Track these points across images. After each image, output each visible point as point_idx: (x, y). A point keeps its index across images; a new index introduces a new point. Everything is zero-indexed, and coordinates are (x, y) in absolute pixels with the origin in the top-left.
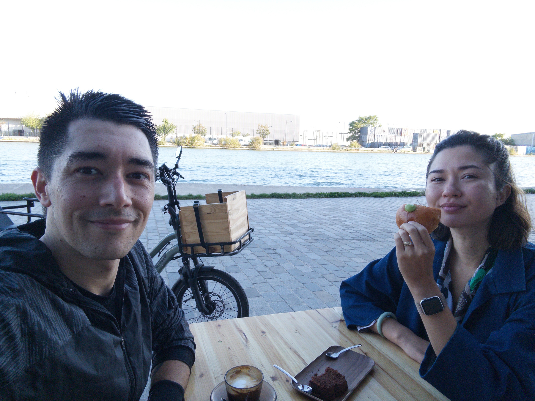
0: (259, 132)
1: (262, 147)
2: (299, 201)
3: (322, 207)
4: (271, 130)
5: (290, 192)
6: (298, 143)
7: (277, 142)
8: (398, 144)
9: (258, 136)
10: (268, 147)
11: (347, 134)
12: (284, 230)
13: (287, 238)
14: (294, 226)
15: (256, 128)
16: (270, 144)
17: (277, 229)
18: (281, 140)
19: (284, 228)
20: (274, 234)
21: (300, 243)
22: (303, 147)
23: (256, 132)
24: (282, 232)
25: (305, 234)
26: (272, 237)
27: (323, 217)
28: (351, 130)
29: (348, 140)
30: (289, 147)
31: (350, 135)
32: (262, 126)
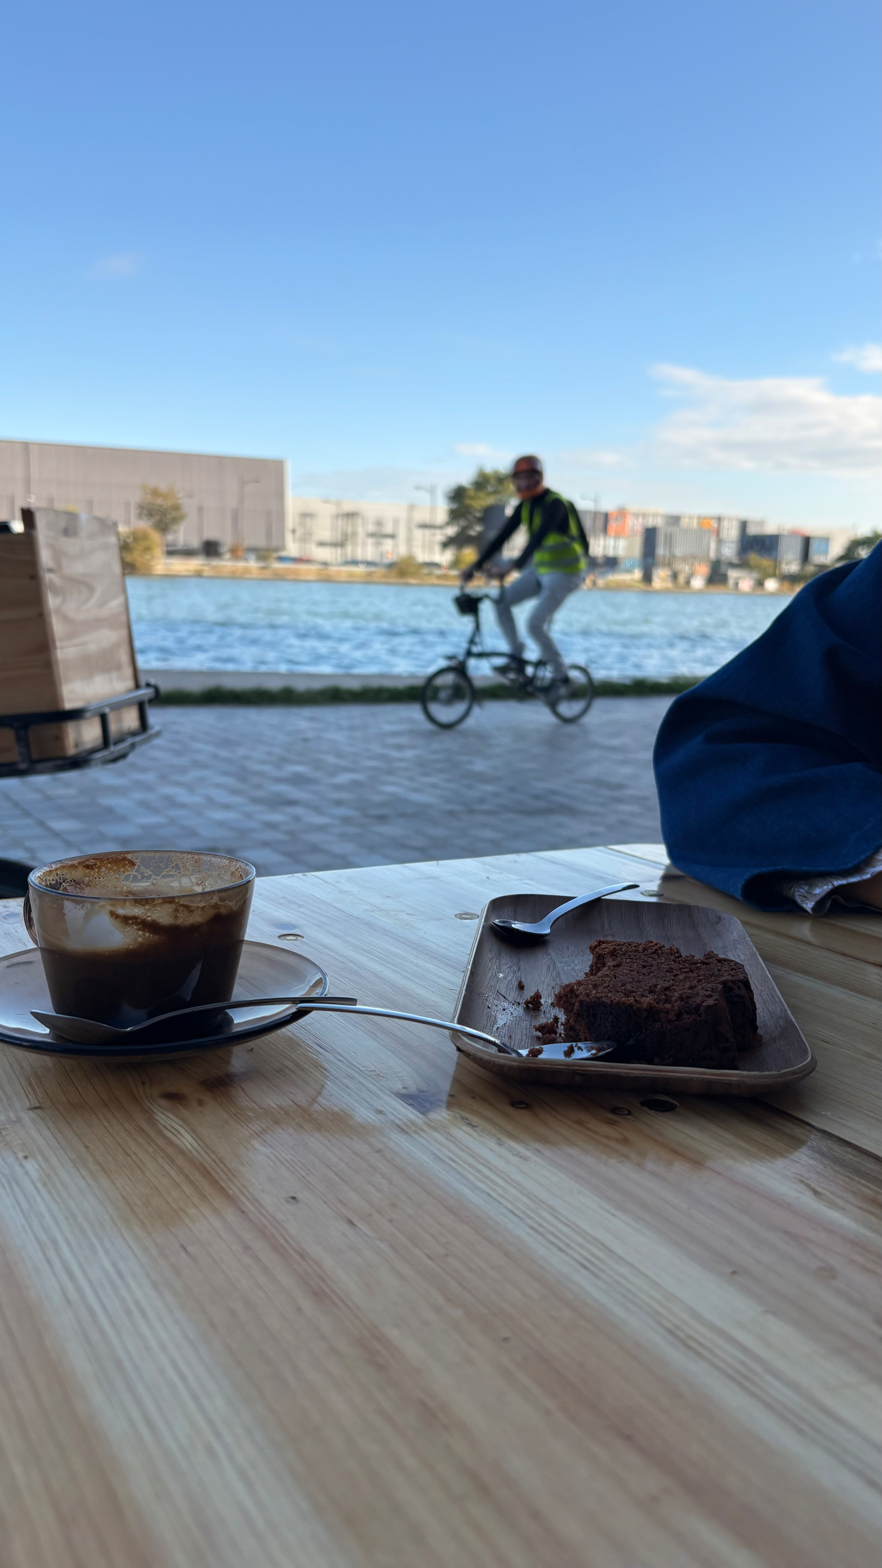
0: (148, 511)
1: (162, 565)
2: (307, 712)
3: (387, 728)
4: (189, 506)
5: (274, 685)
6: (283, 554)
7: (211, 549)
8: (600, 561)
9: (144, 525)
10: (180, 565)
11: (441, 527)
12: (259, 793)
13: (276, 817)
14: (298, 780)
15: (136, 497)
16: (188, 553)
17: (235, 792)
18: (227, 540)
19: (259, 787)
20: (227, 807)
21: (320, 828)
22: (302, 567)
23: (134, 512)
24: (256, 801)
25: (339, 803)
26: (219, 815)
27: (394, 754)
28: (455, 515)
29: (445, 545)
30: (253, 564)
31: (451, 531)
32: (155, 493)
